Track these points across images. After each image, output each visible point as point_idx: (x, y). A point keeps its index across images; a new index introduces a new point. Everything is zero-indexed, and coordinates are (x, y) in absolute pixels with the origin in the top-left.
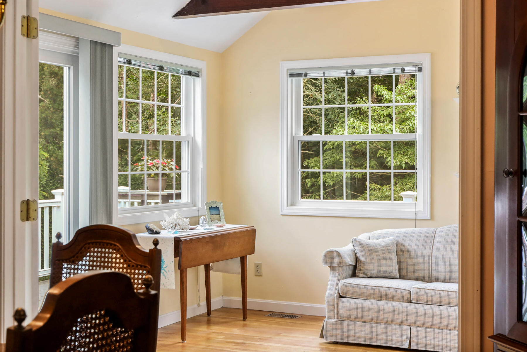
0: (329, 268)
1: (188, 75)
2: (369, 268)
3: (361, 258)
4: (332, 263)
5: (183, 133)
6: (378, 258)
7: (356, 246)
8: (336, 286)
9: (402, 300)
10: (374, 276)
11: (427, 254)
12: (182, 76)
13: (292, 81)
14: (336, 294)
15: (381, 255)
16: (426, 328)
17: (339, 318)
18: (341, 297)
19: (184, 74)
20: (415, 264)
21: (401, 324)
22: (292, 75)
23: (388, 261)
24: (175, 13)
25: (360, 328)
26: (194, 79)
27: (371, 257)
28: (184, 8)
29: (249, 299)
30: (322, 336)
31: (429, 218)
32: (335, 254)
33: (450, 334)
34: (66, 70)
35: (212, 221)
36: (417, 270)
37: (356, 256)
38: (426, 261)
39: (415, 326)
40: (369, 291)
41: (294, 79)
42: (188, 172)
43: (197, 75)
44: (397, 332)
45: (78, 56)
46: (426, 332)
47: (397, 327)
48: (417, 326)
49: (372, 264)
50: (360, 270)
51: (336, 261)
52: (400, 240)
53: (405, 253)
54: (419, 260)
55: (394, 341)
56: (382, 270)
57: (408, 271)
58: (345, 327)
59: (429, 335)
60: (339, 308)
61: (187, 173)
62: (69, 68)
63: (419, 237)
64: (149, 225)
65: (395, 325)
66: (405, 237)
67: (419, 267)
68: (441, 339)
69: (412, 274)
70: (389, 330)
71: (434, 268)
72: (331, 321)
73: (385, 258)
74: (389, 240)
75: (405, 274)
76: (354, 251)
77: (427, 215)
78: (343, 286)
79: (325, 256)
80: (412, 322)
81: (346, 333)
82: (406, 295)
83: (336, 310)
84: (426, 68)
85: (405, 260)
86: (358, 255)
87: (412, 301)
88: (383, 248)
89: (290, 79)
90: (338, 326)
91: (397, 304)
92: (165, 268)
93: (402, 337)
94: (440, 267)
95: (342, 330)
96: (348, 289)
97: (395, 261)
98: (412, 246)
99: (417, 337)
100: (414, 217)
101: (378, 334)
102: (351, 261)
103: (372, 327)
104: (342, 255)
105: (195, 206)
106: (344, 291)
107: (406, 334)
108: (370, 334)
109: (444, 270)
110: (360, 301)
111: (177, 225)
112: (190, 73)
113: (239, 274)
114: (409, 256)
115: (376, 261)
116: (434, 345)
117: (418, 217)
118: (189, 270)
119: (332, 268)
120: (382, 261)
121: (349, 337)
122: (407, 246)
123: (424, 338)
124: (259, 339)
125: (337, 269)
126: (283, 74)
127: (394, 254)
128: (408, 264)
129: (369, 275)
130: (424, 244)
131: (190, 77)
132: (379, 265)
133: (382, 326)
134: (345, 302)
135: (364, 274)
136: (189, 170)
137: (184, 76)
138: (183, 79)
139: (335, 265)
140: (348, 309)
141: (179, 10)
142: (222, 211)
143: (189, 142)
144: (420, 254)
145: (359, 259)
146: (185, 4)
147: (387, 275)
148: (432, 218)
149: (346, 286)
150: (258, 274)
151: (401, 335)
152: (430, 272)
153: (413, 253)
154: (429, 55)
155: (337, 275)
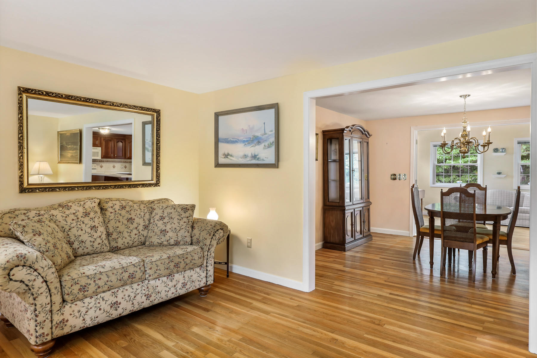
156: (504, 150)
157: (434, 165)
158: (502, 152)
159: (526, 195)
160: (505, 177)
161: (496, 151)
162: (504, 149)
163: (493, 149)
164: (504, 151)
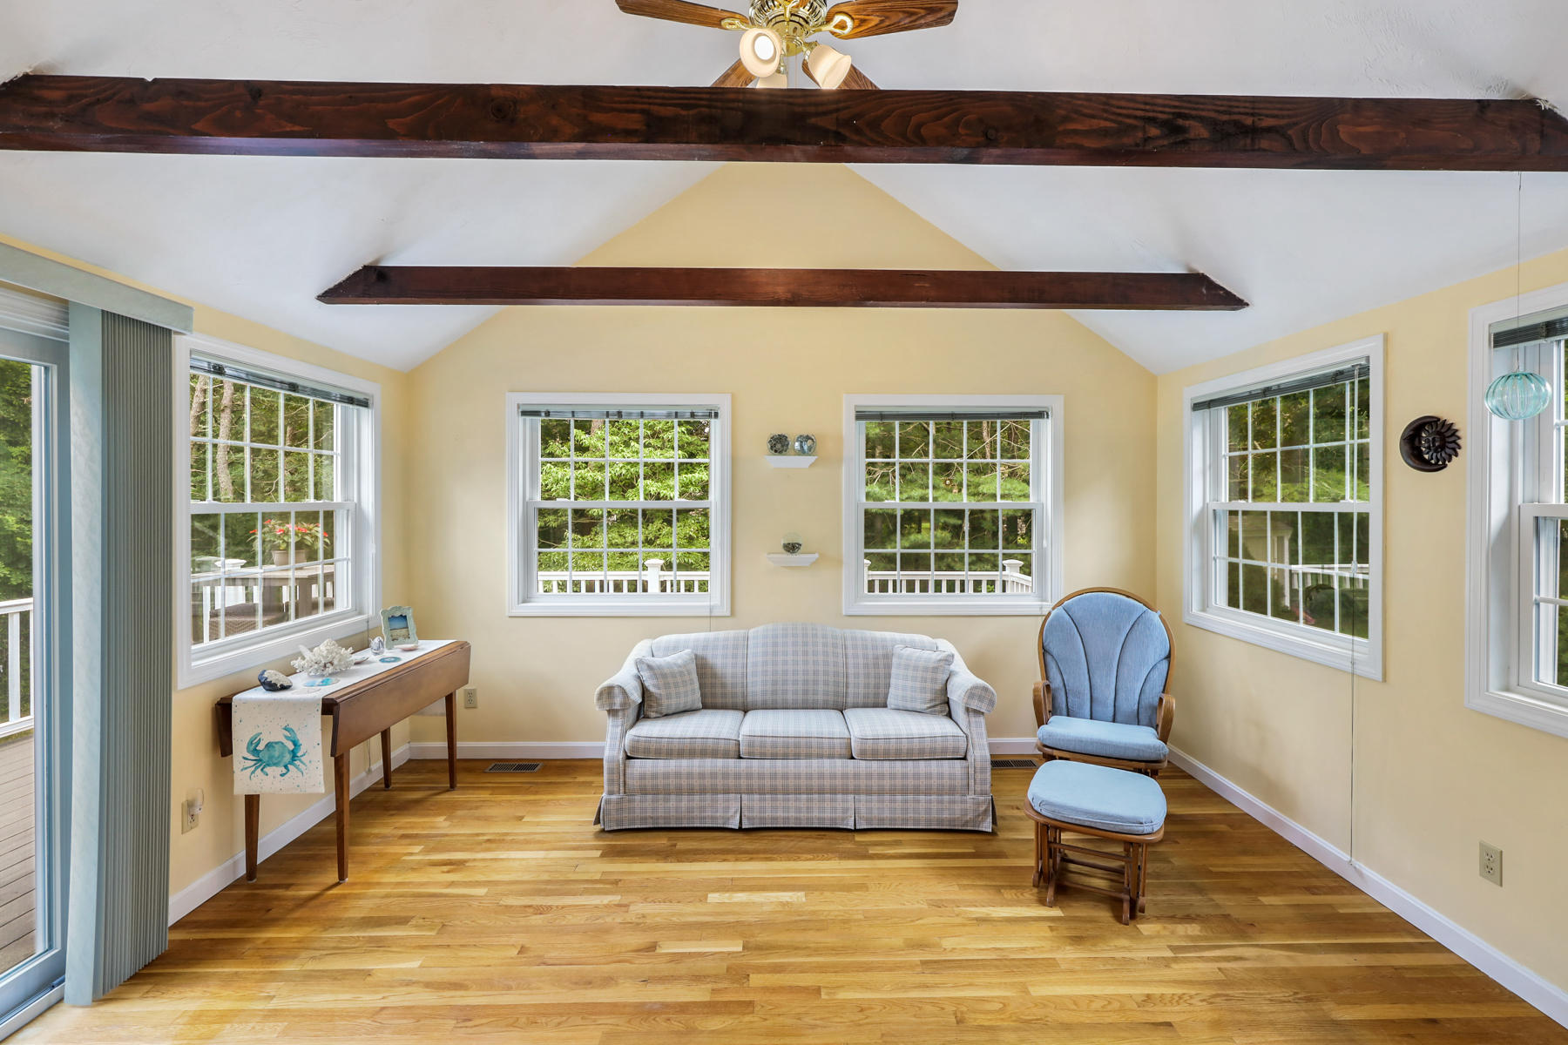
0: (606, 712)
1: (348, 403)
2: (665, 702)
3: (652, 689)
4: (611, 704)
5: (338, 497)
6: (676, 685)
7: (642, 670)
8: (621, 742)
9: (726, 755)
11: (739, 671)
12: (335, 404)
13: (525, 420)
14: (621, 756)
15: (679, 680)
16: (764, 794)
17: (627, 791)
18: (629, 758)
19: (339, 401)
20: (724, 685)
21: (726, 791)
22: (524, 413)
23: (689, 688)
24: (323, 291)
25: (661, 804)
26: (357, 410)
27: (667, 686)
28: (340, 284)
29: (459, 744)
30: (597, 821)
31: (730, 614)
32: (617, 691)
33: (800, 800)
34: (36, 372)
35: (393, 640)
36: (726, 694)
37: (642, 685)
38: (739, 680)
39: (748, 793)
40: (676, 746)
41: (528, 418)
42: (348, 560)
43: (364, 404)
44: (720, 805)
45: (68, 344)
46: (765, 800)
47: (720, 796)
48: (750, 792)
49: (669, 697)
50: (651, 706)
51: (618, 701)
52: (700, 652)
53: (709, 671)
54: (729, 680)
55: (716, 818)
56: (682, 702)
57: (714, 695)
58: (637, 805)
59: (768, 804)
60: (627, 776)
61: (345, 562)
62: (47, 369)
63: (725, 647)
64: (266, 675)
65: (717, 794)
66: (705, 647)
67: (729, 690)
68: (786, 809)
69: (719, 701)
70: (708, 803)
71: (750, 689)
72: (614, 797)
73: (684, 684)
74: (686, 654)
75: (710, 702)
76: (639, 677)
77: (726, 611)
78: (633, 741)
79: (601, 694)
80: (744, 787)
81: (638, 814)
82: (732, 746)
83: (622, 780)
84: (725, 413)
85: (708, 681)
86: (646, 684)
87: (742, 756)
88: (680, 669)
89: (521, 418)
90: (626, 805)
91: (720, 762)
92: (302, 756)
93: (728, 812)
94: (759, 688)
95: (632, 810)
96: (641, 745)
97: (697, 685)
98: (718, 660)
99: (751, 809)
100: (708, 614)
101: (690, 810)
102: (636, 697)
103: (681, 801)
104: (627, 691)
105: (360, 613)
106: (634, 749)
107: (734, 806)
108: (677, 812)
109: (764, 693)
110: (661, 762)
111: (328, 665)
112: (351, 400)
113: (442, 715)
114: (714, 675)
115: (673, 691)
116: (776, 818)
117: (715, 613)
118: (354, 752)
119: (612, 712)
120: (682, 690)
121: (644, 819)
122: (710, 660)
123: (763, 809)
124: (488, 840)
125: (620, 713)
126: (512, 412)
127: (695, 677)
128: (713, 686)
129: (665, 712)
130: (735, 656)
131: (351, 406)
132: (678, 695)
133: (697, 797)
134: (637, 766)
135: (656, 712)
136: (350, 556)
137: (340, 404)
138: (338, 409)
139: (617, 707)
140: (643, 777)
141: (332, 286)
142: (411, 622)
143: (350, 512)
144: (729, 671)
145: (648, 690)
146: (344, 279)
147: (688, 708)
148: (733, 613)
149: (638, 741)
150: (471, 705)
151: (726, 809)
152: (745, 695)
153: (719, 671)
154: (729, 397)
155: (620, 723)
156: (808, 444)
157: (526, 505)
158: (802, 452)
159: (898, 649)
160: (814, 563)
161: (779, 446)
162: (808, 438)
163: (767, 438)
164: (810, 449)
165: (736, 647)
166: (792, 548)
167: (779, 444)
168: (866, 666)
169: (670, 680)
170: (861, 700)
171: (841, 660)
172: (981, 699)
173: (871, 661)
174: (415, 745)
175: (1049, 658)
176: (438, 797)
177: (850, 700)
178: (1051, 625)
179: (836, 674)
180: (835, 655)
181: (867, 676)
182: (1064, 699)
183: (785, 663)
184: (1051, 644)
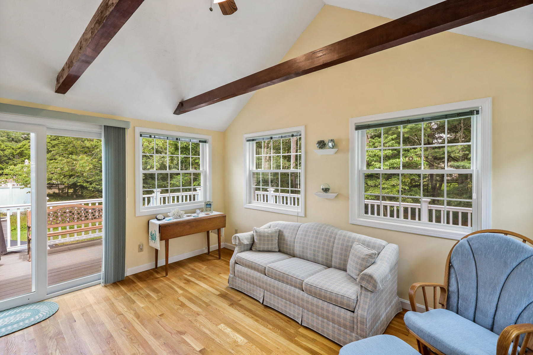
2: (258, 246)
3: (256, 240)
5: (201, 169)
6: (264, 240)
8: (235, 256)
9: (261, 272)
10: (261, 250)
11: (293, 240)
14: (234, 262)
16: (271, 293)
17: (235, 275)
18: (236, 264)
19: (201, 142)
20: (287, 245)
21: (260, 287)
22: (249, 141)
25: (243, 284)
27: (260, 240)
28: (176, 109)
31: (304, 216)
32: (237, 238)
37: (253, 238)
38: (292, 244)
40: (247, 263)
44: (258, 291)
46: (271, 295)
47: (258, 288)
48: (267, 290)
50: (254, 247)
52: (282, 230)
53: (282, 237)
54: (289, 243)
55: (257, 296)
56: (270, 247)
57: (283, 247)
58: (237, 281)
59: (272, 298)
60: (235, 269)
63: (291, 229)
66: (285, 228)
67: (288, 247)
68: (278, 303)
69: (285, 250)
70: (255, 289)
71: (295, 249)
72: (231, 276)
73: (268, 240)
74: (274, 229)
75: (282, 249)
76: (253, 236)
80: (265, 287)
81: (237, 284)
86: (255, 238)
87: (266, 274)
88: (268, 235)
89: (247, 142)
91: (259, 274)
92: (156, 239)
94: (298, 249)
96: (239, 260)
97: (276, 242)
98: (287, 234)
99: (267, 297)
100: (297, 215)
101: (250, 289)
104: (241, 239)
108: (247, 288)
109: (300, 251)
110: (243, 268)
114: (284, 240)
116: (275, 305)
117: (299, 215)
122: (284, 233)
123: (270, 299)
126: (244, 141)
128: (283, 244)
129: (258, 250)
130: (292, 233)
131: (204, 143)
133: (252, 286)
134: (237, 267)
135: (256, 249)
138: (201, 145)
139: (237, 244)
140: (238, 271)
142: (212, 206)
143: (204, 173)
144: (289, 239)
145: (254, 241)
146: (177, 107)
147: (269, 250)
148: (306, 216)
149: (238, 258)
151: (260, 294)
152: (294, 251)
153: (286, 238)
154: (304, 126)
155: (237, 250)
156: (332, 143)
157: (250, 171)
162: (332, 141)
163: (317, 141)
165: (294, 230)
166: (326, 190)
167: (322, 144)
168: (342, 249)
169: (262, 238)
170: (337, 265)
171: (331, 244)
172: (368, 282)
173: (344, 248)
174: (226, 243)
175: (452, 270)
176: (214, 260)
177: (333, 264)
178: (456, 250)
179: (328, 250)
180: (329, 241)
181: (341, 254)
182: (456, 300)
183: (308, 240)
184: (454, 262)
